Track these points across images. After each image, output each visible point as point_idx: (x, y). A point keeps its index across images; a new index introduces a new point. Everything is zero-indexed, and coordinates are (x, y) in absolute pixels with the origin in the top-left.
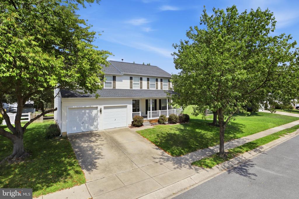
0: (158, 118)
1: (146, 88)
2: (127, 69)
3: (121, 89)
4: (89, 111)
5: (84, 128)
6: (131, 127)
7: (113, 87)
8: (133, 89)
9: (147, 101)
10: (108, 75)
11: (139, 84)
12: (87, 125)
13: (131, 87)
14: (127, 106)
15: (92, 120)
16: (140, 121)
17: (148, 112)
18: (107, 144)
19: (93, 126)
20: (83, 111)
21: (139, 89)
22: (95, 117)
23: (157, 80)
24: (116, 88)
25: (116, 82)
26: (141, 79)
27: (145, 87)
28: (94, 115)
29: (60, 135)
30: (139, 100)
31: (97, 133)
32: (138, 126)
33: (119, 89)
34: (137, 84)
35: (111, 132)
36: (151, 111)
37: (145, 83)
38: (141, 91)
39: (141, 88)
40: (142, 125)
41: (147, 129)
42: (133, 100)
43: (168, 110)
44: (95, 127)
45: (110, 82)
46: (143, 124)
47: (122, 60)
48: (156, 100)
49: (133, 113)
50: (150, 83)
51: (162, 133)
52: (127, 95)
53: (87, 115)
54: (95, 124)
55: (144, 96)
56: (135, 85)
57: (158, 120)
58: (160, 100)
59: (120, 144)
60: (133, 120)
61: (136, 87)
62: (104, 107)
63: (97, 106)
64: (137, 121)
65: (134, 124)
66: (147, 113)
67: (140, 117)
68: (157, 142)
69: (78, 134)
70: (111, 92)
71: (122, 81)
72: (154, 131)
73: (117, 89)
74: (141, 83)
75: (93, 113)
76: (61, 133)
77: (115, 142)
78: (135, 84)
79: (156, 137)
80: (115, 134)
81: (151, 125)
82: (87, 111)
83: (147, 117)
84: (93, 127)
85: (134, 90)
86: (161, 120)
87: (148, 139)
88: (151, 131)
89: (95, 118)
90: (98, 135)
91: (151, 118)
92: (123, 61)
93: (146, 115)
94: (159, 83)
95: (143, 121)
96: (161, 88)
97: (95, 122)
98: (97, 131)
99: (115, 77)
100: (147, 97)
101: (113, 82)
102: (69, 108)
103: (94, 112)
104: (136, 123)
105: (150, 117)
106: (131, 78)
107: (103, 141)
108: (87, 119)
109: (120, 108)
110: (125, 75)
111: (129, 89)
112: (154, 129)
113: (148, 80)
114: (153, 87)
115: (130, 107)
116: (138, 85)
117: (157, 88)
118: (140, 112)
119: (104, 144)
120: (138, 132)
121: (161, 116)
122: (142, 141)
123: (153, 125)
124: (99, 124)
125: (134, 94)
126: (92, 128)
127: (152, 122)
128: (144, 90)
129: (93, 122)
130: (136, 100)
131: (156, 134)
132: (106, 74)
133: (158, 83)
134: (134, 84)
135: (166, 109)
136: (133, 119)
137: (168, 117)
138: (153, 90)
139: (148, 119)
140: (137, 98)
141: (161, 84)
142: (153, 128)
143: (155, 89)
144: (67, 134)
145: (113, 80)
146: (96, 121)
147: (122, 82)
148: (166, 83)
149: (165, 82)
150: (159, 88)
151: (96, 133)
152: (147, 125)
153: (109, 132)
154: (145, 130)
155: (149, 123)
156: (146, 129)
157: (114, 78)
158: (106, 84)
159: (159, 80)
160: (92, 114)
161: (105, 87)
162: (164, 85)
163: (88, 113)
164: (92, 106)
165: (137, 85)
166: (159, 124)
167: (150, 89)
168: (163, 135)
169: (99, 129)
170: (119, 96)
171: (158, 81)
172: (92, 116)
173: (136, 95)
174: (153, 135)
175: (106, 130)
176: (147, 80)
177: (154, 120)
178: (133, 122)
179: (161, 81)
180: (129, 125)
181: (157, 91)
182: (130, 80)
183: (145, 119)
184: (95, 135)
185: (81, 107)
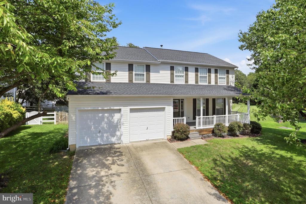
0: (213, 126)
1: (194, 83)
2: (167, 56)
3: (157, 84)
4: (108, 114)
5: (102, 140)
6: (170, 140)
7: (147, 81)
8: (175, 83)
9: (195, 100)
10: (140, 64)
11: (183, 76)
12: (105, 135)
13: (172, 81)
14: (164, 108)
15: (114, 128)
16: (185, 132)
17: (197, 117)
18: (127, 173)
19: (114, 136)
20: (100, 115)
21: (183, 83)
22: (117, 123)
23: (209, 71)
24: (151, 82)
25: (151, 74)
26: (187, 69)
27: (192, 80)
28: (116, 121)
29: (68, 149)
30: (183, 99)
31: (120, 148)
32: (182, 140)
33: (154, 84)
34: (181, 76)
35: (139, 147)
36: (202, 116)
37: (192, 75)
38: (187, 86)
39: (187, 81)
40: (187, 138)
41: (196, 146)
42: (174, 100)
43: (227, 115)
44: (118, 138)
45: (142, 73)
46: (189, 136)
47: (162, 46)
48: (207, 100)
49: (174, 119)
50: (199, 75)
51: (221, 157)
52: (164, 91)
53: (106, 120)
54: (118, 133)
55: (191, 93)
56: (178, 78)
57: (212, 129)
58: (214, 100)
59: (148, 175)
60: (173, 130)
61: (179, 81)
62: (131, 109)
63: (120, 108)
64: (180, 131)
65: (175, 135)
66: (194, 118)
67: (184, 125)
68: (215, 179)
69: (91, 149)
70: (142, 88)
71: (159, 72)
72: (207, 150)
73: (152, 84)
74: (187, 75)
75: (114, 118)
76: (69, 146)
77: (141, 170)
78: (178, 76)
79: (212, 165)
80: (144, 153)
81: (202, 138)
82: (106, 115)
83: (195, 125)
84: (115, 138)
85: (176, 85)
86: (217, 131)
87: (197, 167)
88: (203, 151)
89: (118, 125)
90: (119, 152)
91: (202, 127)
92: (163, 48)
93: (194, 121)
94: (213, 75)
95: (189, 131)
96: (216, 82)
97: (117, 132)
98: (120, 145)
99: (149, 66)
100: (195, 95)
101: (146, 74)
102: (79, 110)
103: (117, 116)
104: (178, 135)
105: (199, 124)
106: (172, 69)
107: (123, 165)
108: (106, 126)
109: (155, 111)
110: (163, 63)
111: (169, 83)
112: (207, 147)
113: (197, 70)
114: (204, 80)
115: (170, 110)
116: (182, 78)
117: (210, 82)
118: (185, 118)
119: (122, 173)
120: (180, 151)
121: (218, 125)
122: (187, 171)
123: (205, 137)
124: (124, 135)
125: (176, 90)
126: (114, 140)
127: (202, 133)
128: (191, 85)
129: (115, 131)
130: (179, 100)
131: (211, 158)
132: (137, 63)
133: (210, 75)
134: (176, 76)
135: (225, 114)
136: (174, 128)
137: (227, 125)
138: (204, 85)
139: (197, 128)
140: (179, 96)
141: (216, 77)
142: (205, 145)
143: (207, 84)
144: (77, 147)
145: (146, 71)
146: (119, 130)
147: (159, 74)
148: (223, 76)
149: (221, 74)
150: (213, 83)
151: (117, 148)
152: (195, 138)
153: (136, 148)
154: (191, 147)
155: (198, 135)
156: (194, 145)
157: (148, 68)
158: (137, 77)
159: (213, 70)
160: (112, 120)
161: (135, 81)
162: (219, 78)
163: (108, 118)
164: (112, 108)
165: (180, 78)
166: (214, 137)
167: (200, 84)
168: (224, 162)
169: (123, 141)
170: (153, 93)
171: (211, 73)
172: (113, 122)
173: (179, 92)
174: (206, 160)
175: (134, 144)
176: (195, 70)
177: (206, 130)
178: (173, 132)
179: (216, 72)
180: (168, 137)
181: (210, 87)
182: (170, 71)
183: (192, 128)
184: (115, 151)
185: (96, 108)
